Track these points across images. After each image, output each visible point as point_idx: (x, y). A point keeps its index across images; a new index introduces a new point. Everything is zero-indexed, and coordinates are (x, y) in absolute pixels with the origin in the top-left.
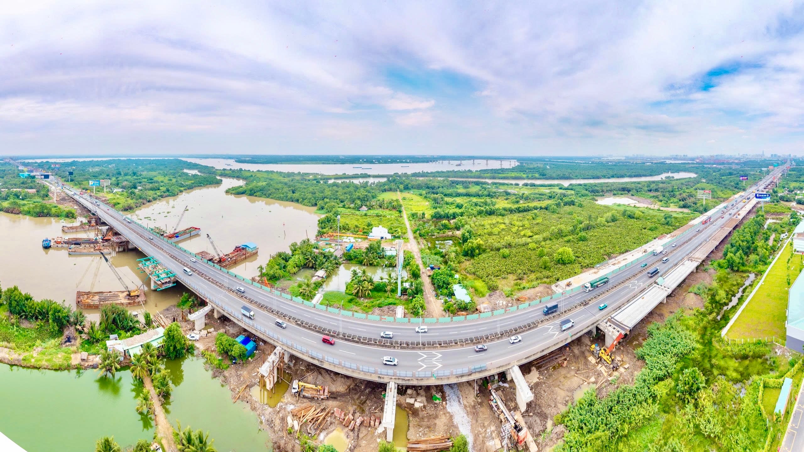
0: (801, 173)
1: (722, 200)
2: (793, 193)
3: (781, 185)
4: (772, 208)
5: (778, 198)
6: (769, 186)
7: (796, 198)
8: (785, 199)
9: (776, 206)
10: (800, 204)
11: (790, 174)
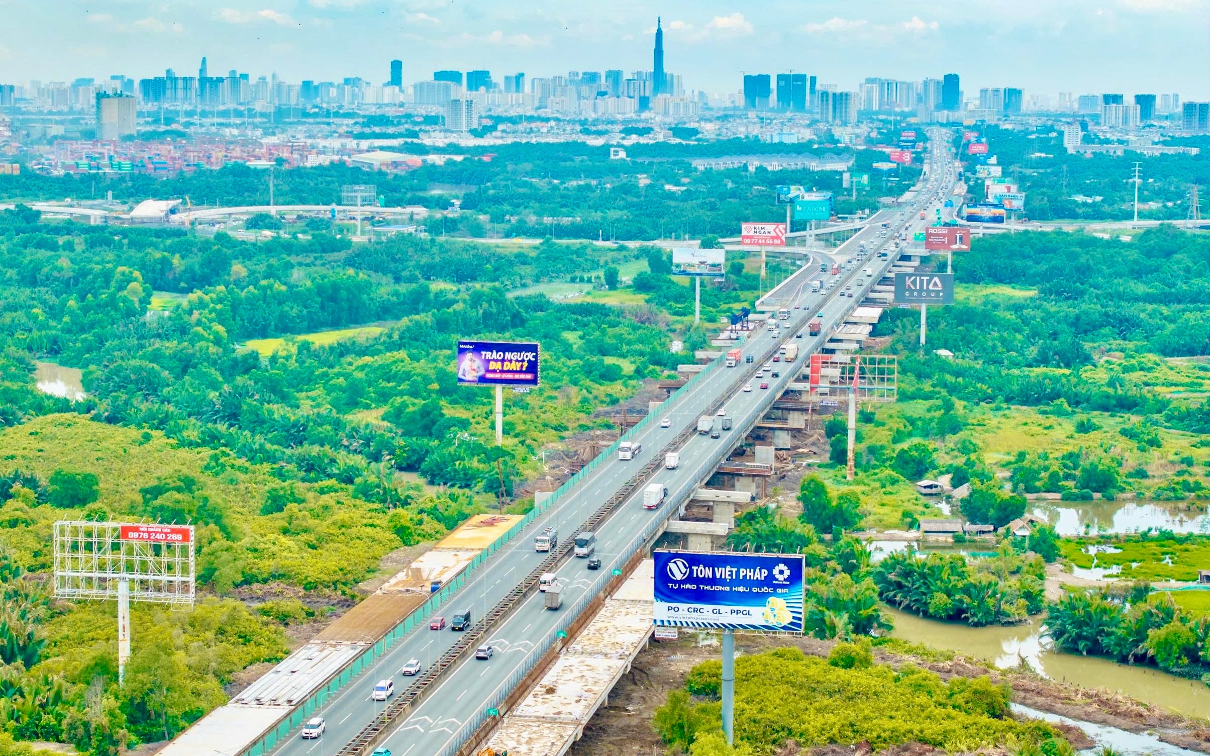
0: (1090, 307)
1: (292, 604)
2: (1019, 528)
3: (881, 436)
4: (812, 688)
5: (868, 587)
6: (764, 456)
7: (1052, 593)
8: (939, 600)
9: (855, 677)
10: (1096, 651)
11: (965, 317)
